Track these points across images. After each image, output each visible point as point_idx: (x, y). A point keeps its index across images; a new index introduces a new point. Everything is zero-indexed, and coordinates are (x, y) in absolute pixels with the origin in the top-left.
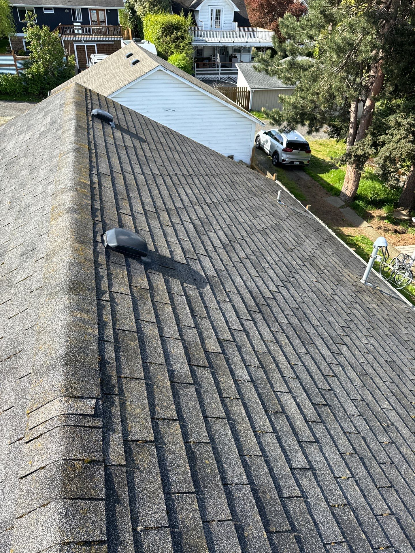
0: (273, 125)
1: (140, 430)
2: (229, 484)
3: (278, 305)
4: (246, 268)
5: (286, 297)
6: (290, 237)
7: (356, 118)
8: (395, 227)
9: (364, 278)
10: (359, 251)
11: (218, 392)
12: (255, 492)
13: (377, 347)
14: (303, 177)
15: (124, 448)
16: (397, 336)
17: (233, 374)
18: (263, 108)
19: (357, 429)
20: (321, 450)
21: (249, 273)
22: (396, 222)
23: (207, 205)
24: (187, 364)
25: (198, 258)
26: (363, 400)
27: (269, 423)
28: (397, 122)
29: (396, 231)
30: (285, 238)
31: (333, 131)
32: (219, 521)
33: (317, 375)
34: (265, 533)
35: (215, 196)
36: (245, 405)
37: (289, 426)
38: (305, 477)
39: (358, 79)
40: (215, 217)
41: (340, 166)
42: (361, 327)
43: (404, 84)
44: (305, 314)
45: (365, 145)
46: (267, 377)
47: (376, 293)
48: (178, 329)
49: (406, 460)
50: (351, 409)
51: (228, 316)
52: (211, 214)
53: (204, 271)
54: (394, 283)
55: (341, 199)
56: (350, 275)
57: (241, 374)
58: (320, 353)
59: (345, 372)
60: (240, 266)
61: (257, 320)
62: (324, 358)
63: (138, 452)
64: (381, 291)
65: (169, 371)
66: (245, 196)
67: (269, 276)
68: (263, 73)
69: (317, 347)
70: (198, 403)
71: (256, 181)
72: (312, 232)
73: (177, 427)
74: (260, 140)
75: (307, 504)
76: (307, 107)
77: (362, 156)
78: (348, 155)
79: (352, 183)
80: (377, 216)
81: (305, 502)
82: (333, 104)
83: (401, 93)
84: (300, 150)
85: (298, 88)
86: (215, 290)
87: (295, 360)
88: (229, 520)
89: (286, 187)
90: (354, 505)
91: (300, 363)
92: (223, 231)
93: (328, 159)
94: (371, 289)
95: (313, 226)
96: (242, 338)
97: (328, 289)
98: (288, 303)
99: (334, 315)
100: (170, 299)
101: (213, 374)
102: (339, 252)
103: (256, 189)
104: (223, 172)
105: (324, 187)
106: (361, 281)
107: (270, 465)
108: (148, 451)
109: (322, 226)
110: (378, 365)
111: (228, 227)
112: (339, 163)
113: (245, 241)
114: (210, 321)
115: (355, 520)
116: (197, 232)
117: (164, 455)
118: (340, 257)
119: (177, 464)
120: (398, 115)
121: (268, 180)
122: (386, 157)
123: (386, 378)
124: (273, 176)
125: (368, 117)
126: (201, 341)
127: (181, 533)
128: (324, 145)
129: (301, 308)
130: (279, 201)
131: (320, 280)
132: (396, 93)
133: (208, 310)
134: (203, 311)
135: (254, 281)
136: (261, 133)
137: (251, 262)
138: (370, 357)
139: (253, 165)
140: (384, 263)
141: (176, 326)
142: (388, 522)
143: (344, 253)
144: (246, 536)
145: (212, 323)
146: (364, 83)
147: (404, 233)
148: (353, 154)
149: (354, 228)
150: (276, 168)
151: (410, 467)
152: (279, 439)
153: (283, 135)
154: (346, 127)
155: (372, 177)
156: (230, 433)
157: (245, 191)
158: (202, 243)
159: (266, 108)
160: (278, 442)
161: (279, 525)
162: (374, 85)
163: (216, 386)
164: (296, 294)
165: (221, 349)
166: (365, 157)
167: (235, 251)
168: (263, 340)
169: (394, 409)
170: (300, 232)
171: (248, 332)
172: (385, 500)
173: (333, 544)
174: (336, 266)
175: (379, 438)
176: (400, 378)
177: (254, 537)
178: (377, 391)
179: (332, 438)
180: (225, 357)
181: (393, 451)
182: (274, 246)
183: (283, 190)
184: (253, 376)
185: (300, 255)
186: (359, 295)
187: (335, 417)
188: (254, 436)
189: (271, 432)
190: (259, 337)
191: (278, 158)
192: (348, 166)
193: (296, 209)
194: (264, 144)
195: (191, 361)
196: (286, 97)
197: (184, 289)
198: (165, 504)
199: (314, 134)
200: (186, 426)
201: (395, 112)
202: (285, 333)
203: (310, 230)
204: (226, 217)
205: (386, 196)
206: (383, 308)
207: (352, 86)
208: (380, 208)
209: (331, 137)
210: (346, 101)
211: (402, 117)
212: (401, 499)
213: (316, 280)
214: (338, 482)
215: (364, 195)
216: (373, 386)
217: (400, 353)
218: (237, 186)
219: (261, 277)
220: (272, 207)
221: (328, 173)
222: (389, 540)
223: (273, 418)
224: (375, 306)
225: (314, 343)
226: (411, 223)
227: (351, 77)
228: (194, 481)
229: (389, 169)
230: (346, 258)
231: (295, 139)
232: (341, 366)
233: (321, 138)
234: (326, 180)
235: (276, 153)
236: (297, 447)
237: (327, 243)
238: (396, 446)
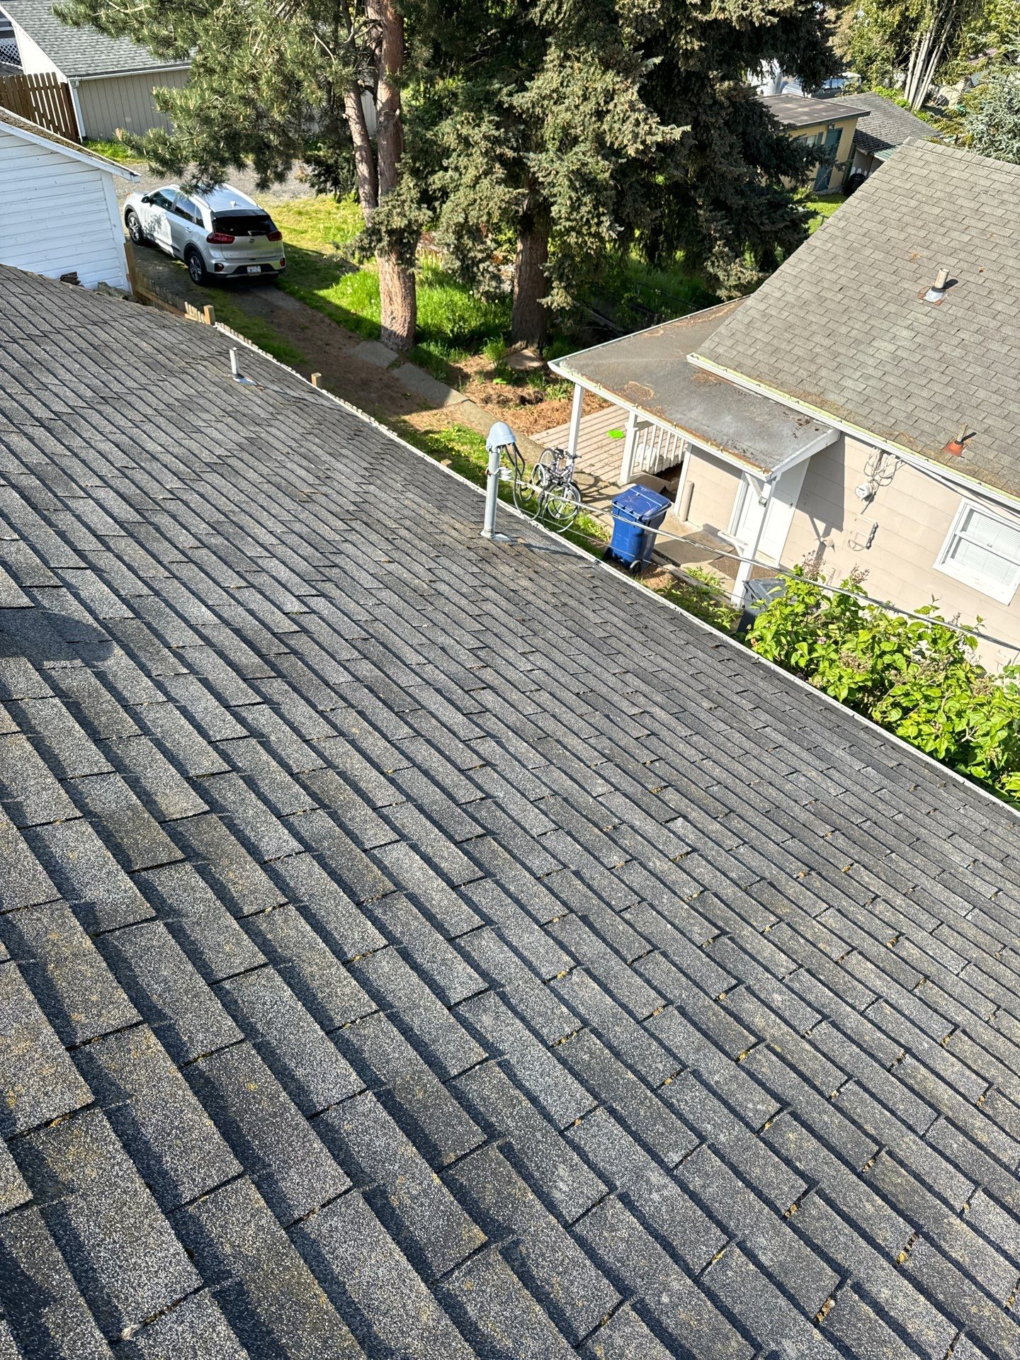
0: (161, 174)
1: (46, 1094)
2: (322, 1112)
3: (318, 643)
4: (207, 574)
5: (331, 620)
6: (295, 467)
7: (365, 134)
8: (520, 391)
9: (487, 525)
10: (461, 464)
11: (228, 909)
12: (387, 1099)
13: (551, 671)
14: (281, 303)
15: (15, 1158)
16: (583, 635)
17: (253, 851)
18: (117, 131)
19: (559, 861)
20: (502, 937)
21: (218, 584)
22: (518, 379)
23: (42, 425)
24: (123, 875)
25: (62, 579)
26: (555, 793)
27: (373, 928)
28: (459, 136)
29: (523, 401)
30: (283, 472)
31: (319, 175)
32: (323, 1206)
33: (449, 777)
34: (435, 1176)
35: (56, 395)
36: (305, 912)
37: (420, 915)
38: (484, 1011)
39: (343, 32)
40: (75, 455)
41: (361, 262)
42: (509, 637)
43: (452, 39)
44: (385, 647)
45: (404, 201)
46: (341, 825)
47: (520, 553)
48: (67, 792)
49: (665, 884)
50: (536, 822)
51: (198, 710)
52: (60, 449)
53: (92, 612)
54: (548, 519)
55: (386, 345)
56: (457, 525)
57: (274, 842)
58: (443, 725)
59: (503, 747)
60: (188, 572)
61: (276, 698)
62: (454, 734)
63: (60, 1150)
64: (528, 546)
65: (76, 910)
66: (143, 380)
67: (273, 577)
68: (87, 28)
69: (431, 713)
70: (185, 958)
71: (163, 333)
72: (344, 443)
73: (148, 1040)
74: (137, 219)
75: (505, 1066)
76: (237, 118)
77: (404, 230)
78: (373, 232)
79: (399, 300)
80: (476, 373)
81: (499, 1064)
82: (299, 102)
83: (450, 61)
84: (254, 234)
85: (197, 66)
86: (140, 654)
87: (392, 761)
88: (346, 1192)
89: (246, 336)
90: (595, 1021)
91: (405, 763)
92: (112, 488)
93: (328, 250)
94: (507, 546)
95: (342, 427)
96: (251, 755)
97: (417, 572)
98: (339, 634)
99: (447, 628)
100: (14, 718)
101: (203, 872)
102: (420, 480)
103: (169, 354)
104: (58, 324)
105: (338, 323)
106: (483, 533)
107: (402, 1021)
108: (87, 1132)
109: (363, 422)
110: (564, 709)
111: (123, 473)
112: (357, 255)
113: (182, 500)
114: (151, 740)
115: (607, 1051)
116: (35, 508)
117: (134, 1123)
118: (424, 489)
119: (177, 1128)
120: (458, 119)
121: (192, 327)
122: (458, 224)
123: (587, 731)
124: (203, 312)
125: (391, 128)
126: (142, 801)
127: (240, 1284)
128: (307, 213)
129: (373, 637)
130: (239, 376)
131: (396, 555)
132: (439, 62)
133: (136, 713)
134: (122, 721)
135: (239, 602)
136: (135, 201)
137: (214, 553)
138: (544, 697)
139: (141, 290)
140: (519, 482)
141: (58, 785)
142: (666, 1023)
143: (430, 478)
144: (396, 1204)
145: (159, 744)
146: (359, 42)
147: (541, 400)
148: (384, 229)
149: (434, 412)
150: (206, 291)
151: (675, 893)
152: (406, 955)
153: (195, 199)
154: (347, 160)
155: (441, 279)
156: (289, 992)
157: (140, 365)
158: (62, 535)
159: (126, 128)
160: (408, 962)
161: (459, 1142)
162: (385, 46)
163: (219, 898)
164: (353, 605)
165: (206, 802)
166: (412, 232)
167: (162, 534)
168: (306, 741)
169: (617, 789)
170: (315, 448)
171: (262, 735)
172: (648, 982)
173: (578, 1122)
174: (422, 512)
175: (605, 861)
176: (611, 721)
177: (413, 1198)
178: (577, 764)
179: (517, 901)
180: (220, 818)
181: (637, 877)
182: (261, 498)
183: (241, 348)
184: (306, 835)
185: (333, 507)
186: (489, 569)
187: (510, 852)
188: (347, 974)
189: (385, 947)
190: (295, 737)
191: (203, 265)
192: (379, 259)
193: (288, 391)
194: (152, 229)
195: (130, 861)
196: (175, 94)
197: (47, 678)
198: (178, 1238)
199: (276, 186)
200: (171, 1027)
201: (450, 112)
202: (353, 707)
203: (338, 439)
204: (106, 447)
205: (482, 320)
206: (543, 583)
207: (334, 51)
208: (477, 352)
209: (320, 191)
210: (329, 92)
211: (469, 123)
212: (675, 965)
213: (387, 559)
214: (553, 990)
215: (435, 325)
216: (566, 757)
217: (599, 669)
218: (114, 357)
219: (253, 586)
220: (225, 396)
221: (338, 283)
222: (676, 1057)
223: (378, 912)
224: (525, 583)
225: (423, 707)
226: (547, 375)
227: (326, 29)
228: (233, 1147)
229: (472, 254)
230: (438, 490)
231: (231, 206)
232: (493, 737)
233: (294, 196)
234: (338, 302)
235: (191, 250)
236: (451, 954)
237: (386, 463)
238: (641, 864)
